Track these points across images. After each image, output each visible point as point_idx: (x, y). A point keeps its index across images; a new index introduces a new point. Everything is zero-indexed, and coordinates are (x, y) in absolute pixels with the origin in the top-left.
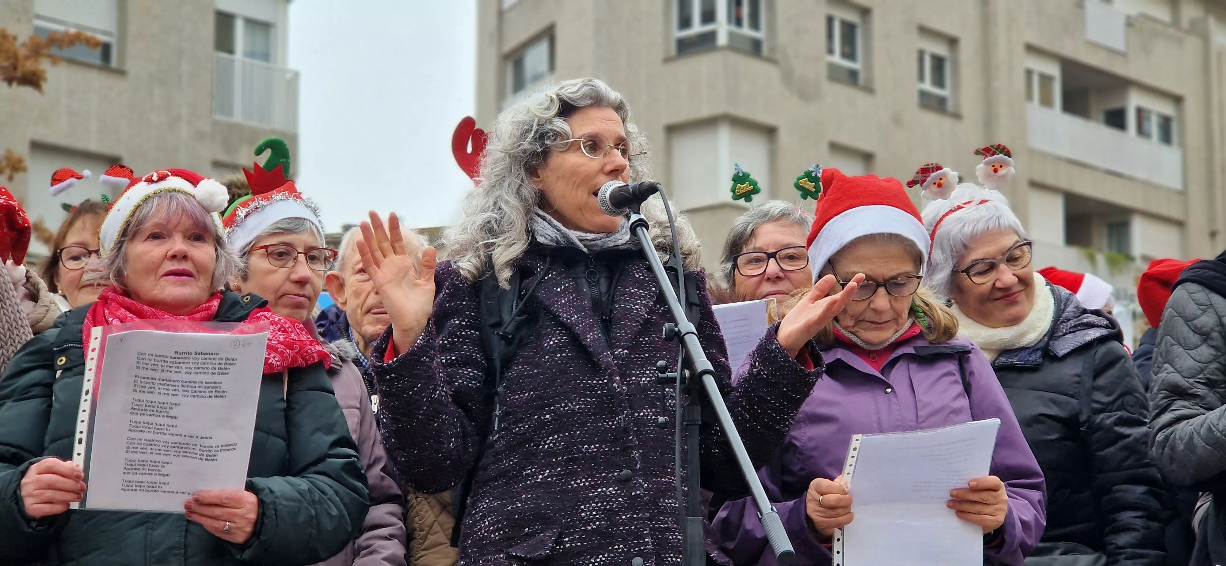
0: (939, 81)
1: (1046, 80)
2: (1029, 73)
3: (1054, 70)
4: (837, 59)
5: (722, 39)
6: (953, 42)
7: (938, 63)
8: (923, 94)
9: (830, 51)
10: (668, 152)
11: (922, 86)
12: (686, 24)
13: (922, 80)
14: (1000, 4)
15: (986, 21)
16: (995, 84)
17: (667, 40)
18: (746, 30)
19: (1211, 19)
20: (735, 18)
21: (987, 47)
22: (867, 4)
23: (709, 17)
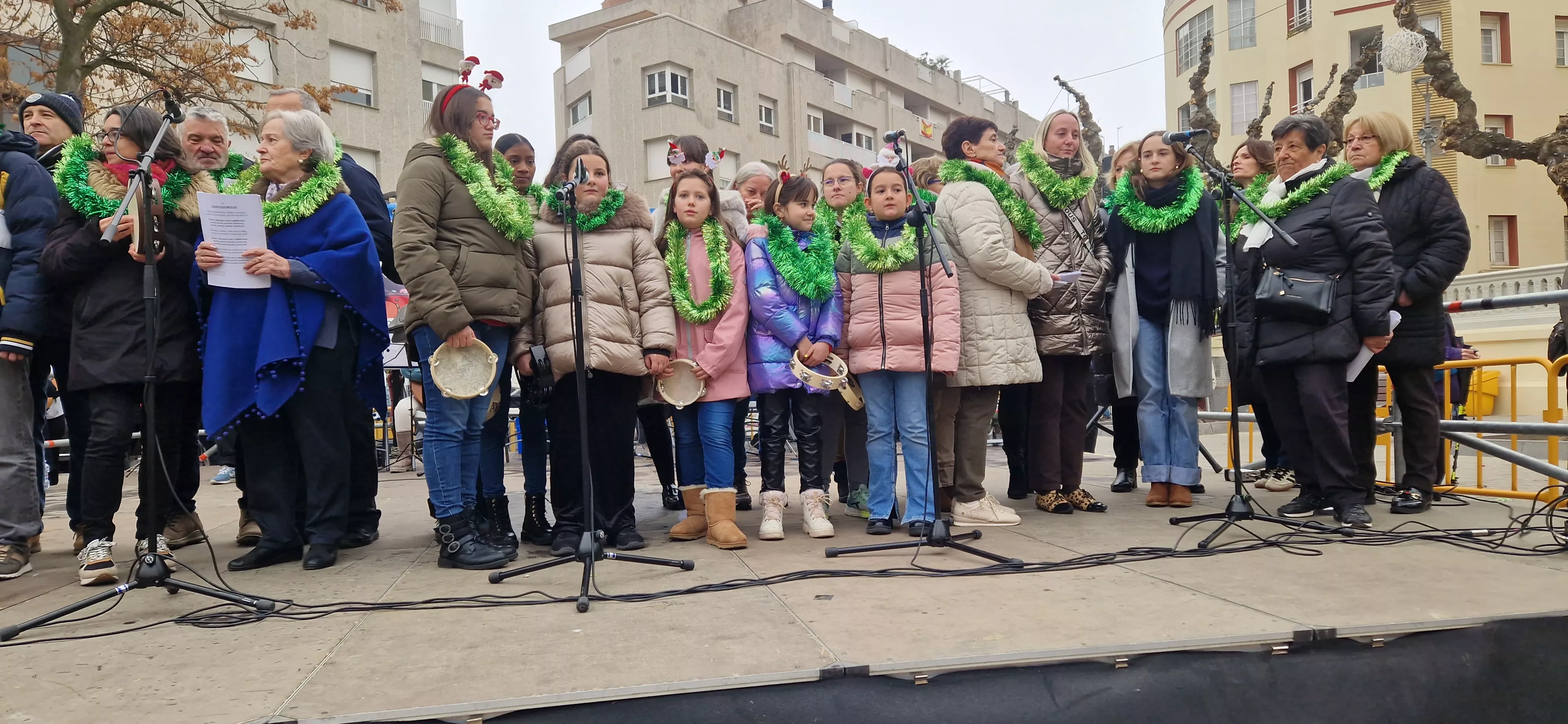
0: (768, 120)
1: (816, 120)
2: (809, 116)
3: (820, 116)
4: (722, 109)
5: (669, 100)
6: (775, 102)
7: (768, 111)
8: (762, 126)
9: (719, 106)
10: (646, 152)
11: (761, 122)
12: (652, 91)
13: (761, 119)
14: (796, 84)
15: (790, 92)
16: (794, 121)
17: (643, 98)
18: (680, 95)
19: (889, 93)
20: (675, 89)
21: (790, 104)
22: (736, 84)
23: (663, 88)
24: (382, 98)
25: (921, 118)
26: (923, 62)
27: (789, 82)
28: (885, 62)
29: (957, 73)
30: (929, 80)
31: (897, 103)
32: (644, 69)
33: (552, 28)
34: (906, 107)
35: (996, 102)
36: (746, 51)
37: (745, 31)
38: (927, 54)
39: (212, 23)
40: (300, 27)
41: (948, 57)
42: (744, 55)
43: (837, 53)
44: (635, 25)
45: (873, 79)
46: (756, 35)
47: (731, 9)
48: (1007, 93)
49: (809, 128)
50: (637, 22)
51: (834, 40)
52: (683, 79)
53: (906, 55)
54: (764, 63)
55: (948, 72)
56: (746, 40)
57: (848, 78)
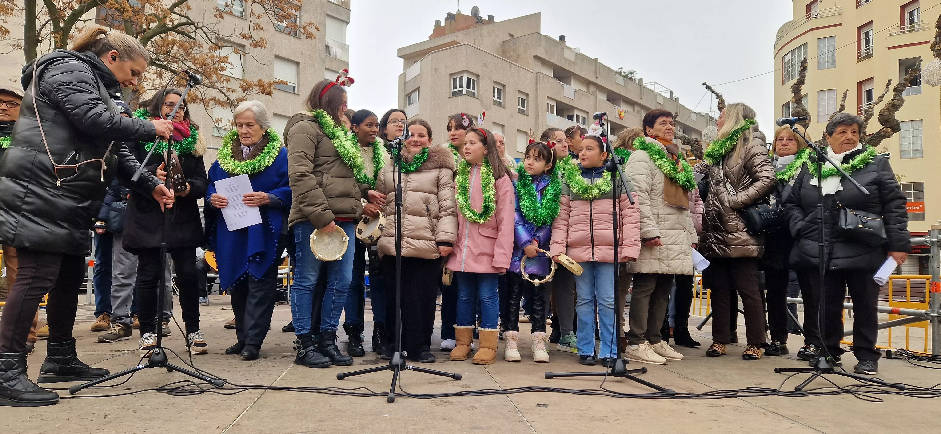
0: (523, 106)
1: (552, 106)
2: (548, 104)
3: (555, 104)
4: (496, 99)
5: (465, 92)
6: (527, 95)
7: (523, 100)
8: (519, 109)
9: (494, 97)
11: (519, 107)
12: (455, 88)
13: (519, 105)
14: (541, 85)
15: (537, 90)
16: (539, 107)
17: (450, 92)
18: (471, 90)
19: (598, 91)
20: (468, 86)
21: (536, 97)
22: (505, 84)
23: (461, 86)
24: (301, 88)
25: (617, 107)
26: (620, 73)
27: (537, 84)
28: (596, 73)
29: (641, 80)
30: (623, 84)
31: (602, 97)
32: (451, 75)
33: (399, 50)
34: (607, 100)
35: (665, 98)
36: (513, 66)
37: (512, 53)
38: (622, 68)
39: (211, 44)
40: (258, 47)
41: (635, 70)
42: (511, 67)
43: (566, 67)
44: (448, 49)
45: (588, 83)
46: (518, 56)
47: (504, 40)
48: (672, 93)
49: (548, 111)
50: (448, 47)
51: (566, 59)
52: (474, 81)
53: (609, 69)
54: (522, 72)
55: (635, 79)
56: (512, 58)
57: (573, 82)
